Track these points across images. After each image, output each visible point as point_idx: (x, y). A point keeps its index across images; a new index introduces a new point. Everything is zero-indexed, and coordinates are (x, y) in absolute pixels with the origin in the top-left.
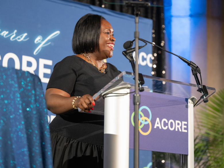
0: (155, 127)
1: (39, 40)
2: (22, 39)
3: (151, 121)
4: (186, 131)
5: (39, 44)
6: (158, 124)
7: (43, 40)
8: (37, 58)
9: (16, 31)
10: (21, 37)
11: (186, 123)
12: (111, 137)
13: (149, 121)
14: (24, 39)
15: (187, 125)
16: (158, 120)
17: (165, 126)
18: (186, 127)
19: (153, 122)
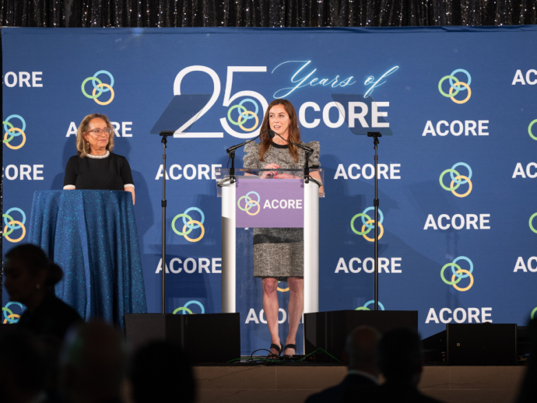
0: (264, 208)
1: (370, 80)
2: (347, 84)
3: (260, 203)
4: (301, 208)
5: (371, 85)
6: (267, 204)
7: (375, 80)
8: (368, 102)
9: (338, 76)
10: (346, 82)
11: (301, 200)
12: (224, 219)
13: (257, 203)
14: (349, 83)
15: (303, 202)
16: (267, 201)
17: (275, 206)
18: (301, 204)
19: (262, 203)
